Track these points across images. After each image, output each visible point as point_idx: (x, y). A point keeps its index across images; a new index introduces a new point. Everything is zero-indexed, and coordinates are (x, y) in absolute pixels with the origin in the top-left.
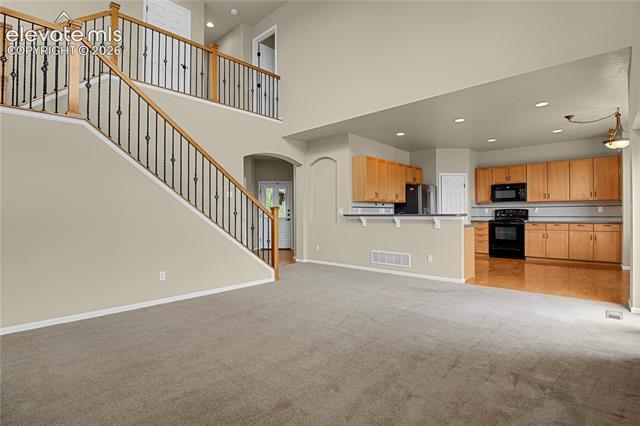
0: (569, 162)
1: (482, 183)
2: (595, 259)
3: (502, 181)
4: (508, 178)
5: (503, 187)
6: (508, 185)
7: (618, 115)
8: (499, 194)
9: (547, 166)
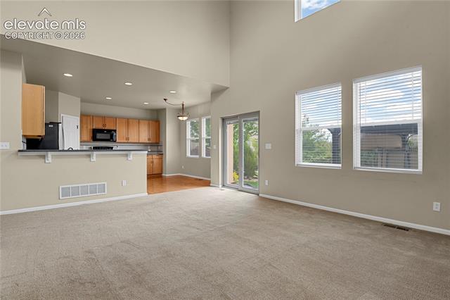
0: (139, 120)
1: (85, 126)
2: (154, 173)
3: (100, 127)
4: (104, 125)
5: (101, 131)
6: (105, 130)
7: (183, 105)
8: (99, 136)
9: (128, 121)
